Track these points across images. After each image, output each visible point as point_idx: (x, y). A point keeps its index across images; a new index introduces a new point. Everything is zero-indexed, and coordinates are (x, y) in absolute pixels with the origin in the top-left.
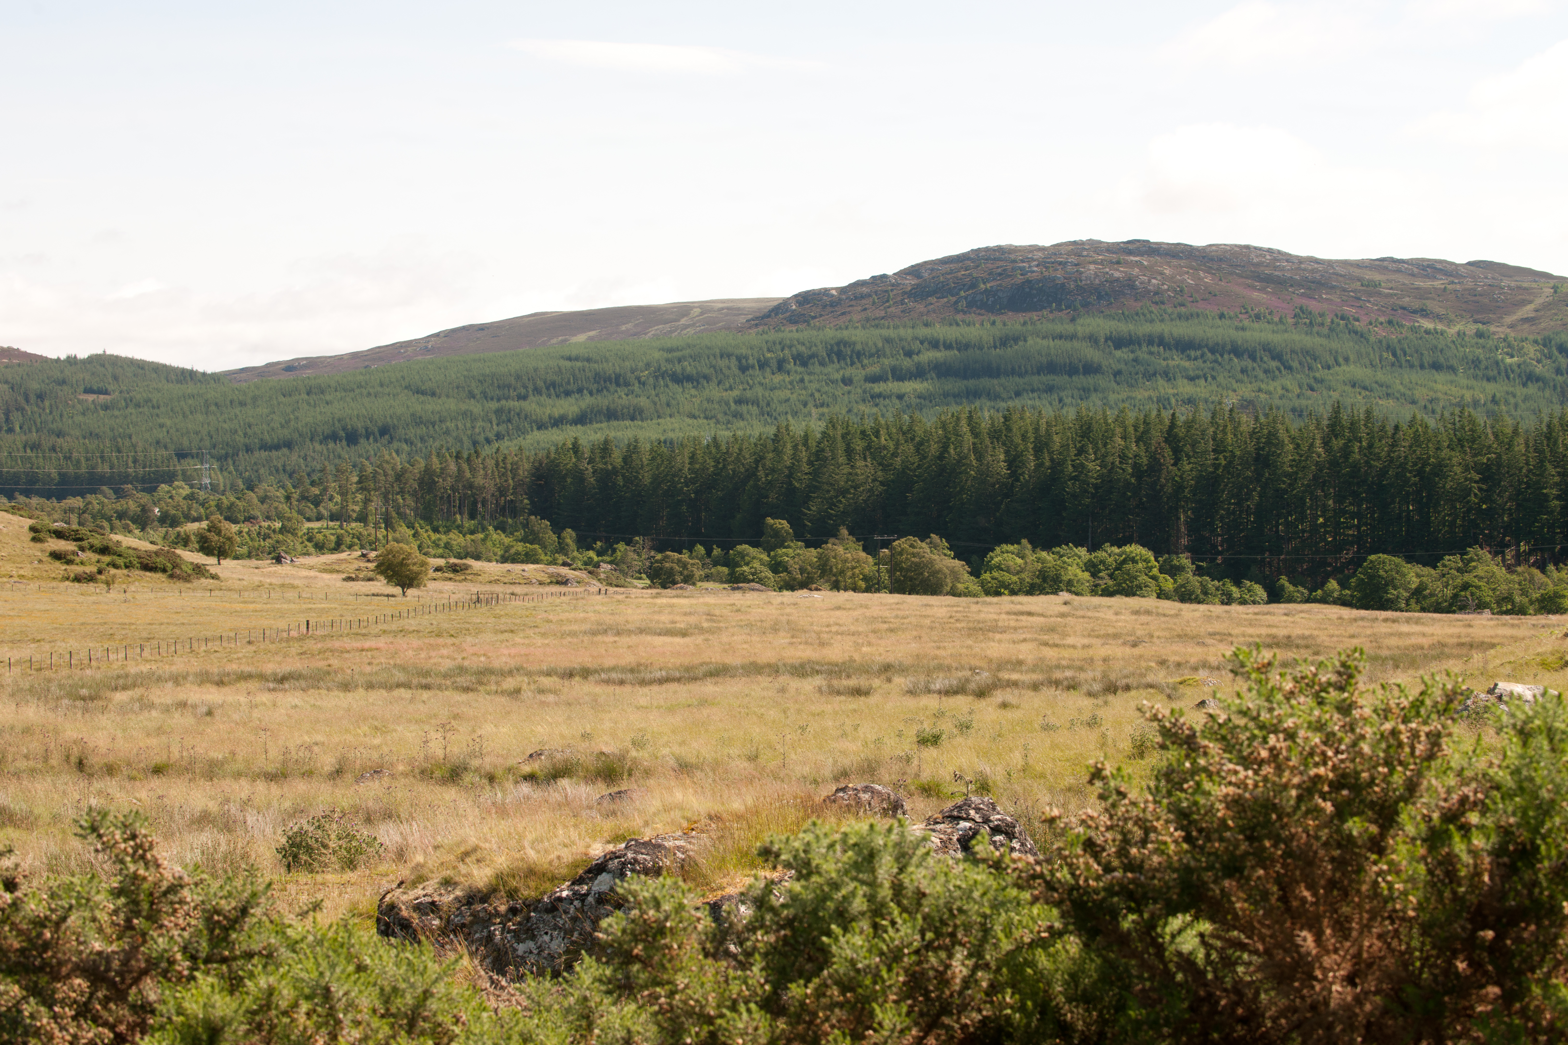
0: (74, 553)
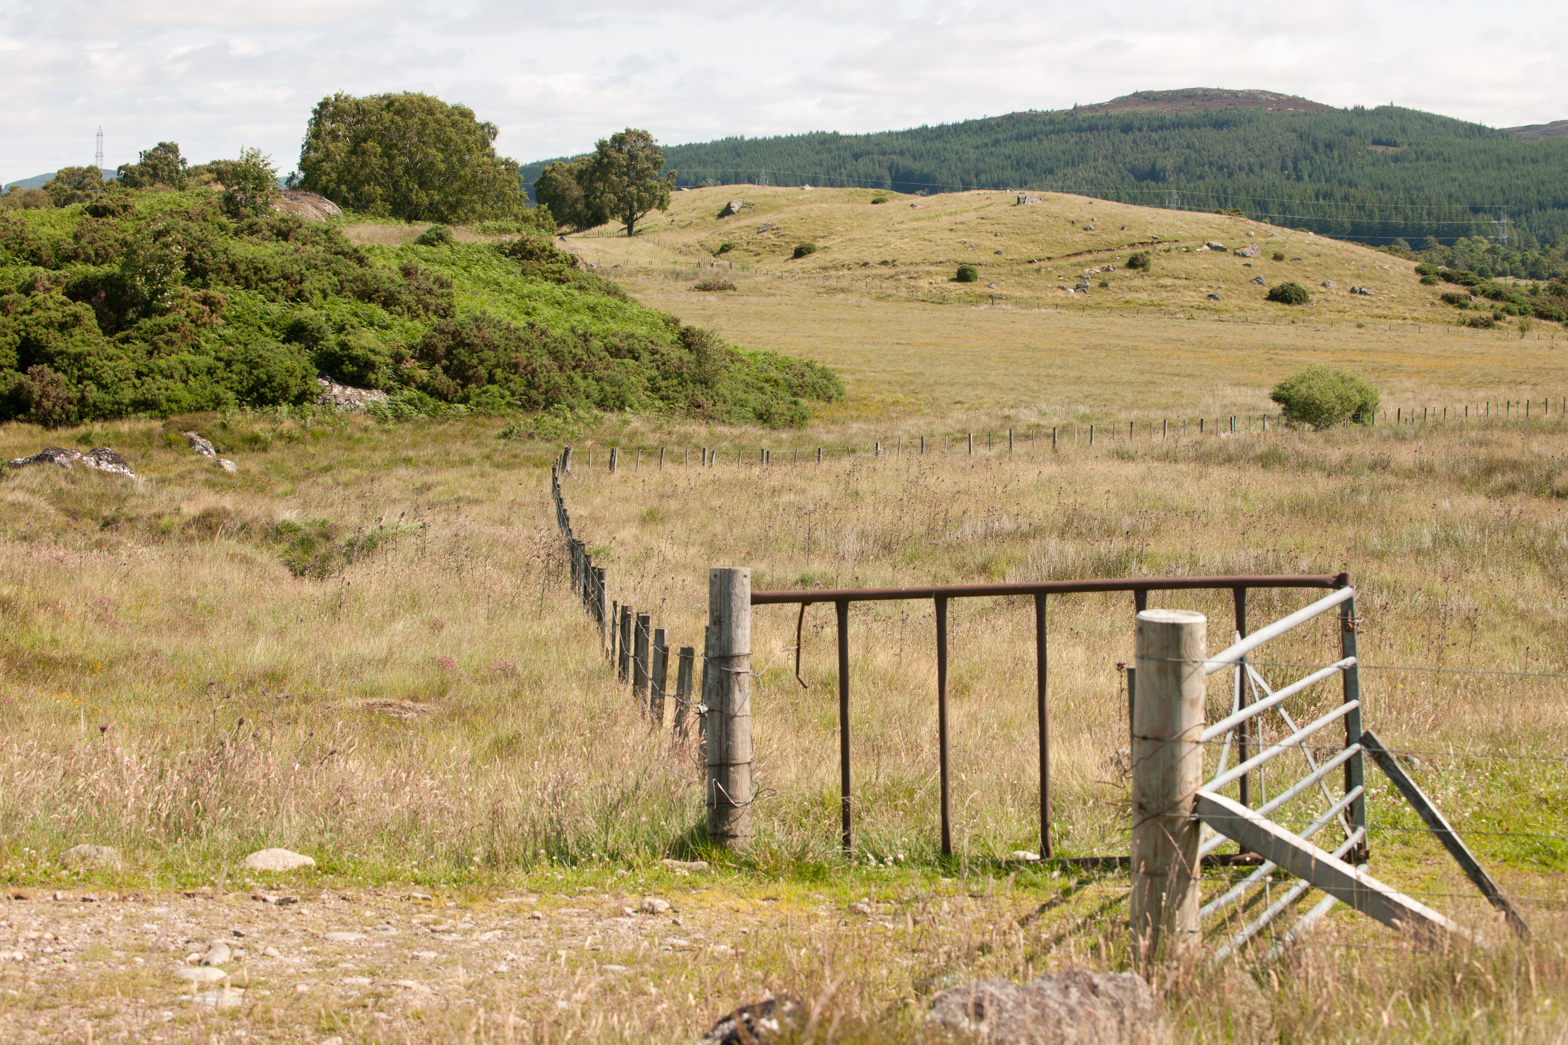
0: (1466, 297)
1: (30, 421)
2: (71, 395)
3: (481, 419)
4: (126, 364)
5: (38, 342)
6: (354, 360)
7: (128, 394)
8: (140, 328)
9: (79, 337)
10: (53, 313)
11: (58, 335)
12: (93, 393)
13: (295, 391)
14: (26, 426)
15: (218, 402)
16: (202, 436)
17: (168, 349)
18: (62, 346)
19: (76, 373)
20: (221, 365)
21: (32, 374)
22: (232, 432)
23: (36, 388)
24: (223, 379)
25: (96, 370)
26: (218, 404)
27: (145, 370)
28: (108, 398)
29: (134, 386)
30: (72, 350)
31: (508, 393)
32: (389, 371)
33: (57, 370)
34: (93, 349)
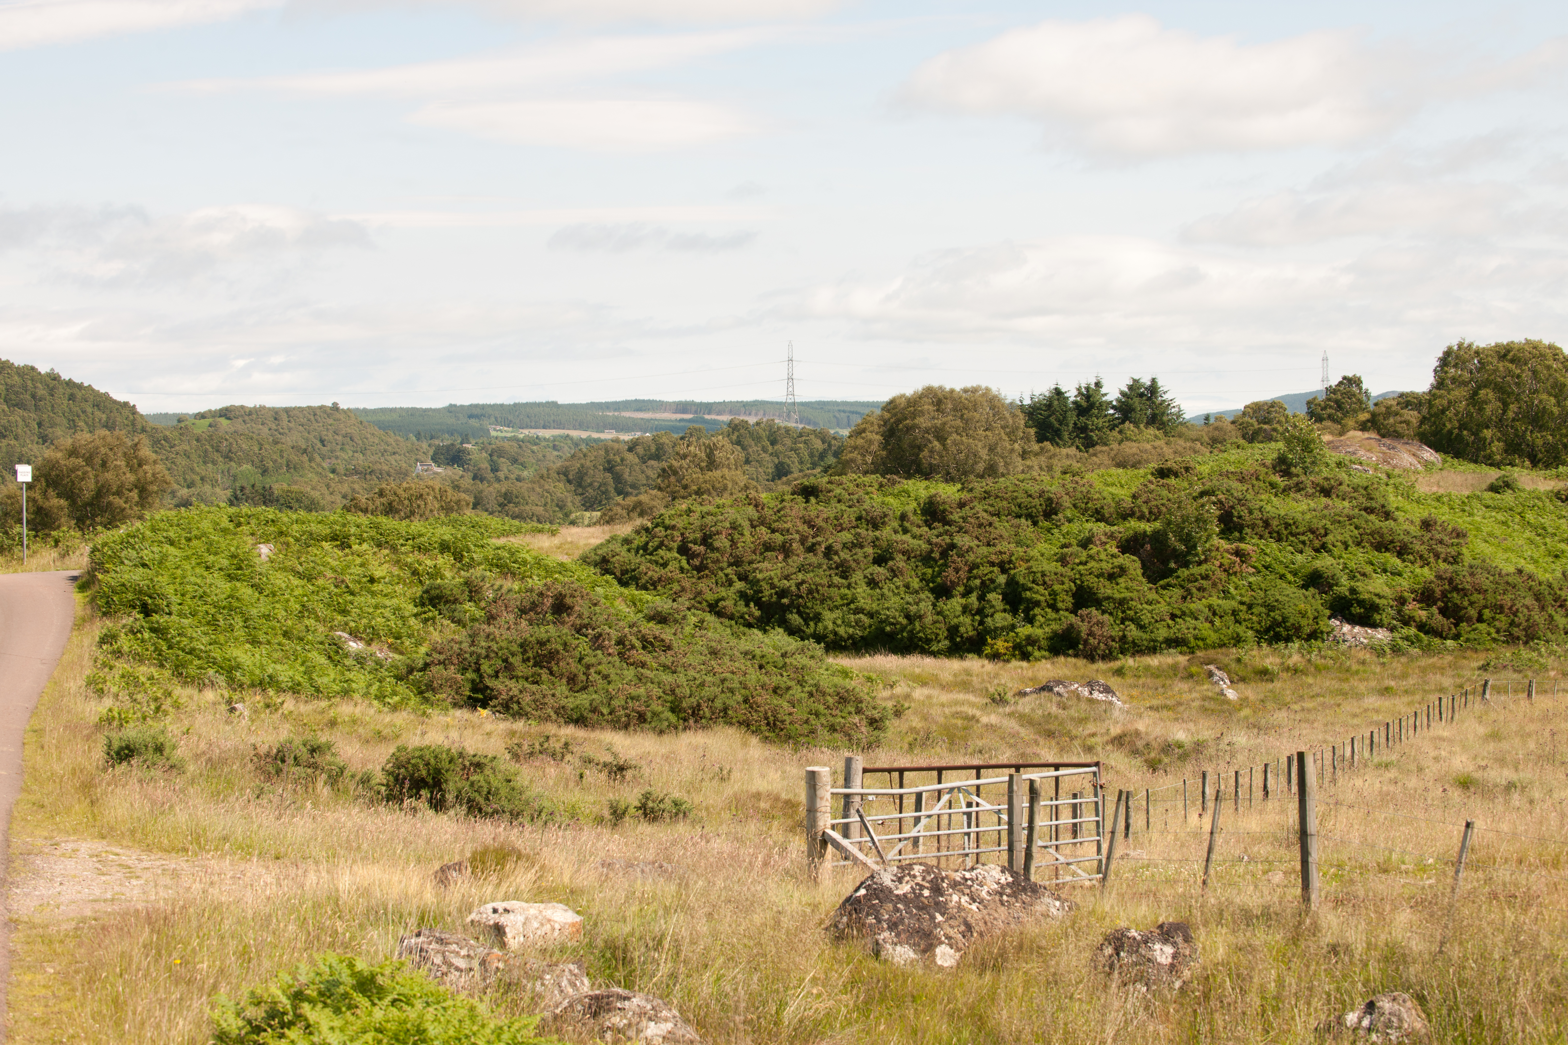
1: (1076, 656)
2: (1113, 634)
3: (1469, 653)
4: (1163, 608)
5: (1091, 589)
6: (1361, 603)
7: (1162, 633)
8: (1178, 577)
9: (1123, 585)
10: (1104, 565)
11: (1107, 583)
12: (1133, 632)
13: (1307, 630)
14: (1072, 660)
15: (1238, 640)
16: (1219, 669)
17: (1200, 594)
18: (1109, 592)
19: (1120, 615)
20: (1244, 608)
21: (1081, 616)
22: (1246, 665)
23: (1084, 628)
24: (1245, 620)
25: (1136, 613)
26: (1239, 641)
27: (1178, 613)
28: (1144, 636)
29: (1169, 627)
30: (1117, 596)
31: (1493, 630)
32: (1393, 612)
33: (1104, 612)
34: (1134, 595)
